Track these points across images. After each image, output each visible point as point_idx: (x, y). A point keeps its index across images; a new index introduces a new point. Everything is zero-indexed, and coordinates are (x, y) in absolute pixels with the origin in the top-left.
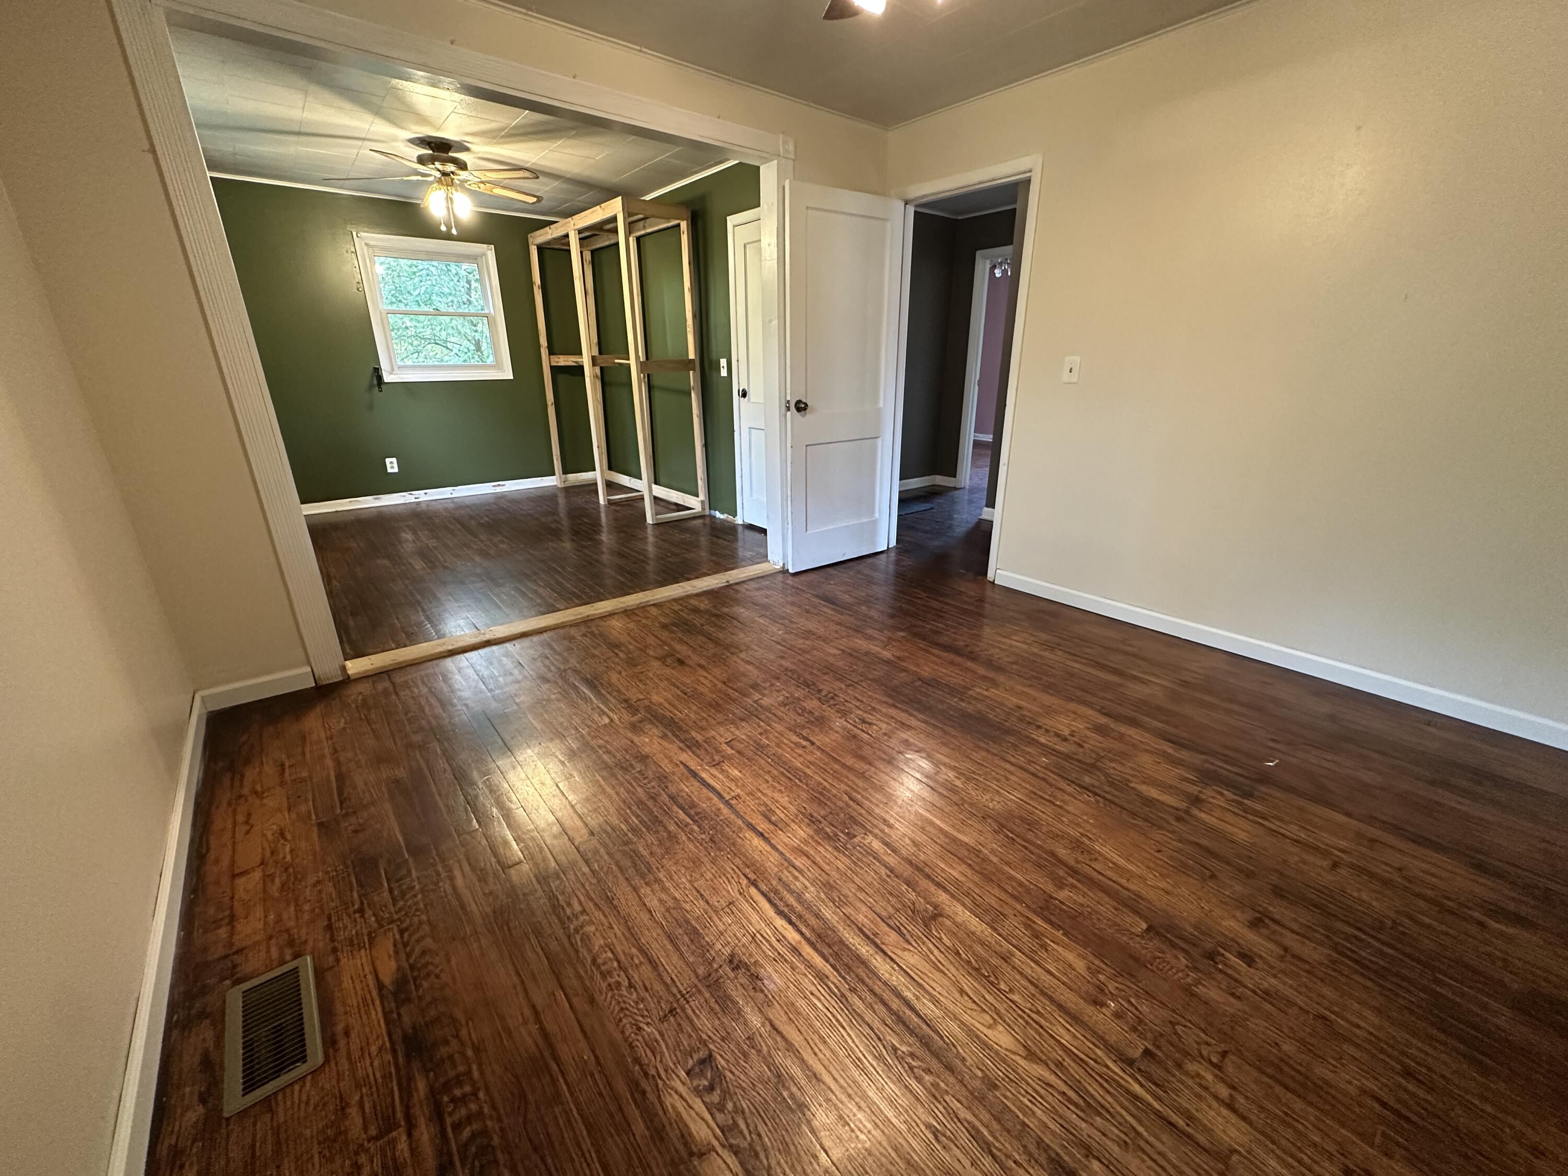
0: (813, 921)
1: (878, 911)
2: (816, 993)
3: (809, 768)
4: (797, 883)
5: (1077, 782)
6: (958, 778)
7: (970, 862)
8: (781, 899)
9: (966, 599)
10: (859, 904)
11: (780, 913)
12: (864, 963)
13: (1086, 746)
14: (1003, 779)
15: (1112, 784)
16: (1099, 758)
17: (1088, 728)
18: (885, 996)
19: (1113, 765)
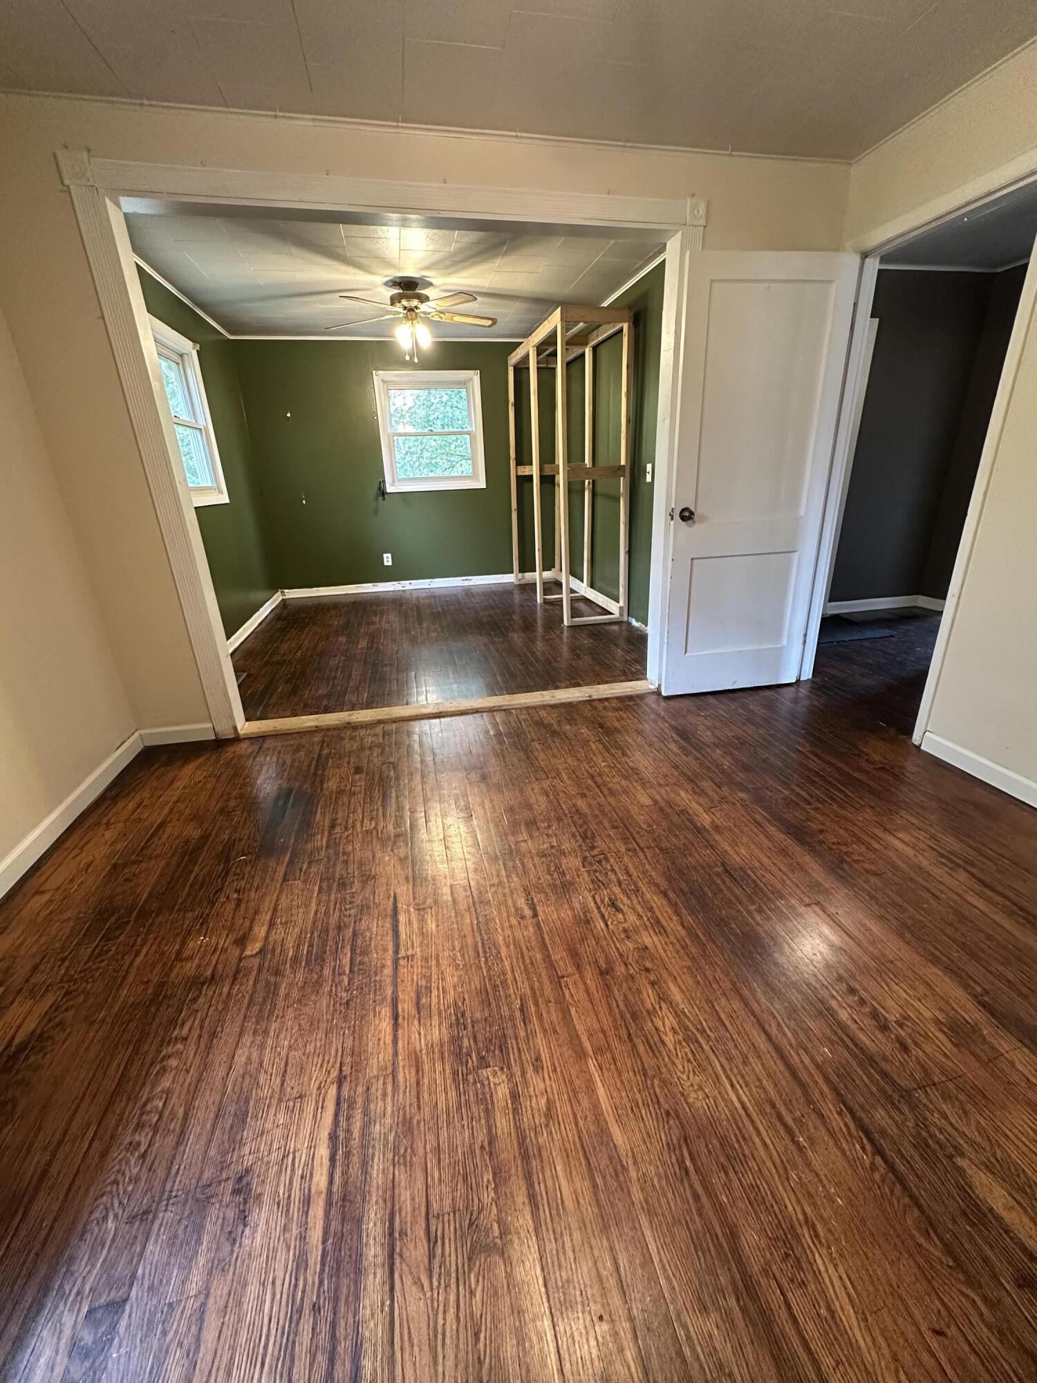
0: (355, 1170)
1: (432, 1198)
2: (278, 1283)
3: (508, 946)
4: (380, 1103)
5: (861, 1114)
6: (675, 1032)
7: (599, 1181)
8: (348, 1118)
9: (864, 764)
10: (419, 1174)
11: (333, 1137)
12: (359, 1271)
13: (915, 1051)
14: (739, 1060)
15: (922, 1145)
16: (927, 1084)
17: (937, 1021)
18: (341, 1349)
19: (946, 1108)
